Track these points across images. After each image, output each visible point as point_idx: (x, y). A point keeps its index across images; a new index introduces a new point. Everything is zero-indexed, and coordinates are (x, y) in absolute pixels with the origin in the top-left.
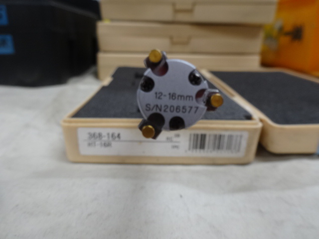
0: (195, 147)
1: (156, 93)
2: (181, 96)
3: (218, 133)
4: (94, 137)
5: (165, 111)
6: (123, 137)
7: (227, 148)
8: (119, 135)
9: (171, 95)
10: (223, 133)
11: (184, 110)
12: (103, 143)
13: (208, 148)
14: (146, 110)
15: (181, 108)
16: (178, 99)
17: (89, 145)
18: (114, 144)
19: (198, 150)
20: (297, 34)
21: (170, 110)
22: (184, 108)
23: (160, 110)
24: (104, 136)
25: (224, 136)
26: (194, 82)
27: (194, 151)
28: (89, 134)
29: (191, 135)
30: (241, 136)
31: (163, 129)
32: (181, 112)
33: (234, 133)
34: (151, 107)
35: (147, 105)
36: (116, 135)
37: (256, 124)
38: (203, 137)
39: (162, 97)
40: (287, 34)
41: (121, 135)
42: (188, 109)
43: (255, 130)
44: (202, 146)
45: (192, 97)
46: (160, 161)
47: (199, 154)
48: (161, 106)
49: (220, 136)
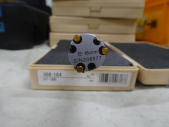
0: (102, 81)
1: (78, 53)
2: (91, 52)
3: (115, 73)
4: (47, 75)
5: (84, 61)
6: (63, 75)
7: (120, 82)
8: (60, 74)
9: (86, 52)
10: (117, 73)
11: (94, 59)
12: (52, 78)
13: (110, 81)
14: (75, 62)
15: (92, 58)
16: (90, 54)
17: (44, 79)
18: (57, 79)
19: (104, 83)
20: (154, 24)
21: (87, 60)
22: (94, 58)
23: (82, 61)
24: (53, 75)
25: (118, 75)
26: (96, 44)
27: (102, 83)
28: (44, 73)
29: (100, 74)
30: (127, 75)
31: (85, 71)
32: (93, 60)
33: (124, 73)
34: (77, 61)
35: (74, 60)
36: (59, 74)
37: (135, 68)
38: (107, 75)
39: (82, 54)
40: (149, 24)
41: (62, 74)
42: (96, 58)
43: (135, 72)
44: (106, 81)
45: (97, 51)
46: (83, 89)
47: (104, 85)
48: (82, 59)
49: (116, 75)
